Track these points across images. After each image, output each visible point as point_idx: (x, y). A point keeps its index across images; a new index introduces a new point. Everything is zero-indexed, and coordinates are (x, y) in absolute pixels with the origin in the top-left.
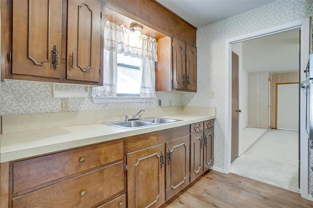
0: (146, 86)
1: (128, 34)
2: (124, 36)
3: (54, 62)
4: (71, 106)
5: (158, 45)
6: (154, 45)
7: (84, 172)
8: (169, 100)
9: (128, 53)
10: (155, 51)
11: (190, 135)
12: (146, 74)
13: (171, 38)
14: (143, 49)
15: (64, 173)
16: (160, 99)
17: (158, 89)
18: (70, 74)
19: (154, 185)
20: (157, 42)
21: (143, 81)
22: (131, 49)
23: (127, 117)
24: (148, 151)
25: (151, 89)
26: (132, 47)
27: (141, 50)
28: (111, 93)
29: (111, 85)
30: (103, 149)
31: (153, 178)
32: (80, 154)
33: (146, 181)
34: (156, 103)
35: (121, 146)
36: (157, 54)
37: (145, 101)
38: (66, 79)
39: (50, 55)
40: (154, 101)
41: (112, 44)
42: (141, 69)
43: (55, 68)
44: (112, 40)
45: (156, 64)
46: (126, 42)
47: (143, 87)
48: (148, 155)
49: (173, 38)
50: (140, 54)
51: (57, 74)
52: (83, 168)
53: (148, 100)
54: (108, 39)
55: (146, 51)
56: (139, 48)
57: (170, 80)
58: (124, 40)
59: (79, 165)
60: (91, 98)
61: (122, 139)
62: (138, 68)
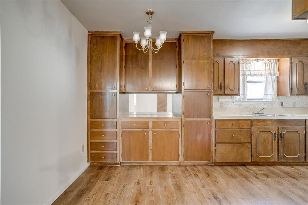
0: (268, 93)
1: (254, 64)
2: (251, 66)
3: (221, 89)
4: (224, 105)
5: (280, 64)
6: (275, 65)
7: (234, 129)
8: (292, 102)
9: (255, 75)
10: (276, 69)
11: (306, 127)
12: (268, 86)
13: (290, 59)
14: (265, 70)
15: (228, 127)
16: (282, 101)
17: (279, 95)
18: (226, 92)
19: (269, 147)
20: (278, 61)
21: (266, 90)
22: (256, 73)
23: (253, 112)
24: (265, 128)
25: (273, 95)
26: (257, 71)
27: (264, 71)
28: (244, 99)
29: (244, 95)
30: (241, 122)
31: (268, 143)
32: (233, 122)
33: (264, 143)
34: (278, 105)
35: (249, 122)
36: (278, 70)
37: (268, 103)
38: (224, 94)
39: (219, 86)
40: (275, 103)
41: (244, 72)
42: (264, 82)
43: (221, 91)
44: (244, 70)
45: (278, 77)
46: (252, 69)
47: (266, 94)
48: (265, 130)
49: (292, 58)
50: (263, 73)
51: (222, 93)
52: (234, 127)
53: (271, 103)
54: (242, 70)
55: (268, 71)
56: (263, 70)
57: (289, 88)
58: (251, 68)
59: (232, 126)
60: (233, 101)
61: (250, 119)
62: (262, 82)
